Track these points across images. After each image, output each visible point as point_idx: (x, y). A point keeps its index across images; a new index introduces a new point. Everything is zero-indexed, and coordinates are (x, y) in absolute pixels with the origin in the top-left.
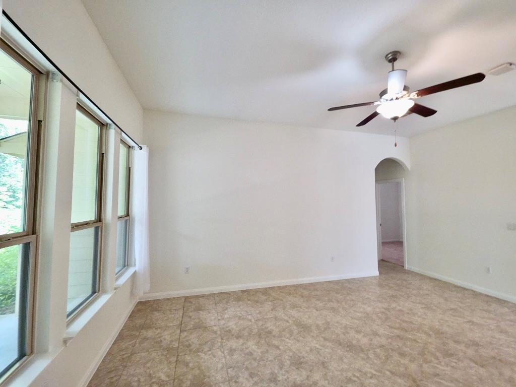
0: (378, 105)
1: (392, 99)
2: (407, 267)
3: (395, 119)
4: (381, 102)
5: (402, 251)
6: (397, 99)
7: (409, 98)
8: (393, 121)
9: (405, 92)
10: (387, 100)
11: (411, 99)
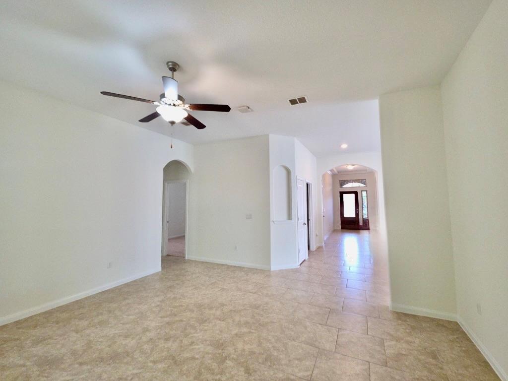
0: (158, 106)
1: (170, 105)
2: (187, 257)
3: (173, 123)
4: (160, 103)
5: (184, 244)
6: (174, 105)
7: (184, 108)
8: (170, 124)
9: (180, 102)
10: (166, 104)
11: (185, 109)
